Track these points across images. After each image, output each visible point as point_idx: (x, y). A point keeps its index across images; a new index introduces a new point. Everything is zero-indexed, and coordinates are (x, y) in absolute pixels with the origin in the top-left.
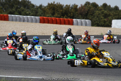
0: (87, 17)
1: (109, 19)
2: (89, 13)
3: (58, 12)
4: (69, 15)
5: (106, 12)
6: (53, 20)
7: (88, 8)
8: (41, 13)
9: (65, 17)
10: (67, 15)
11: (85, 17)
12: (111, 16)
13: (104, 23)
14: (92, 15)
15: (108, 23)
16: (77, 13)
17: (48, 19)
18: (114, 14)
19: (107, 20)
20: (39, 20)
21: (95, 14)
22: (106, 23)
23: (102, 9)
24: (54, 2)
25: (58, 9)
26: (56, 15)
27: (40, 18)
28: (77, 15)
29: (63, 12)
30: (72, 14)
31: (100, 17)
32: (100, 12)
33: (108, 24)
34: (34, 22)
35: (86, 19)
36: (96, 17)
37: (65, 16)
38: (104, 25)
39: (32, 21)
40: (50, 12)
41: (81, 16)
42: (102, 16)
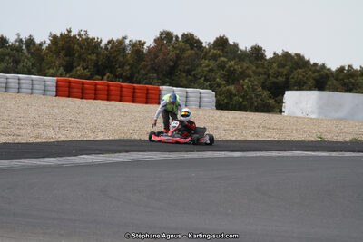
0: (174, 77)
1: (243, 86)
2: (182, 68)
3: (84, 60)
4: (119, 71)
5: (233, 63)
6: (96, 89)
7: (178, 52)
8: (30, 64)
9: (105, 77)
10: (112, 70)
11: (168, 80)
12: (247, 76)
14: (188, 72)
17: (83, 84)
19: (238, 91)
20: (55, 89)
21: (199, 69)
22: (235, 98)
23: (220, 56)
24: (69, 31)
25: (84, 54)
26: (79, 70)
27: (57, 81)
28: (143, 71)
29: (100, 63)
30: (127, 67)
31: (215, 79)
32: (213, 64)
33: (241, 103)
36: (202, 80)
37: (108, 74)
38: (227, 103)
39: (32, 92)
41: (155, 75)
42: (221, 77)
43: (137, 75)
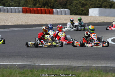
0: (66, 6)
1: (86, 8)
2: (68, 3)
3: (40, 2)
4: (50, 5)
5: (83, 1)
6: (34, 10)
8: (23, 4)
9: (45, 7)
10: (48, 5)
11: (64, 7)
12: (88, 5)
13: (81, 12)
14: (70, 4)
15: (85, 12)
16: (57, 4)
17: (30, 9)
18: (90, 3)
20: (22, 11)
21: (73, 4)
22: (84, 12)
26: (38, 5)
27: (23, 9)
28: (56, 5)
29: (44, 3)
30: (52, 4)
31: (78, 6)
32: (77, 2)
34: (17, 13)
35: (65, 9)
36: (74, 7)
38: (82, 13)
39: (15, 12)
40: (31, 3)
41: (60, 6)
42: (80, 6)
43: (55, 6)
